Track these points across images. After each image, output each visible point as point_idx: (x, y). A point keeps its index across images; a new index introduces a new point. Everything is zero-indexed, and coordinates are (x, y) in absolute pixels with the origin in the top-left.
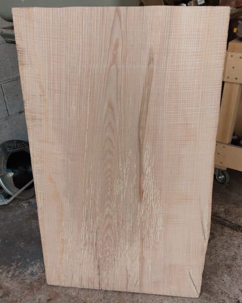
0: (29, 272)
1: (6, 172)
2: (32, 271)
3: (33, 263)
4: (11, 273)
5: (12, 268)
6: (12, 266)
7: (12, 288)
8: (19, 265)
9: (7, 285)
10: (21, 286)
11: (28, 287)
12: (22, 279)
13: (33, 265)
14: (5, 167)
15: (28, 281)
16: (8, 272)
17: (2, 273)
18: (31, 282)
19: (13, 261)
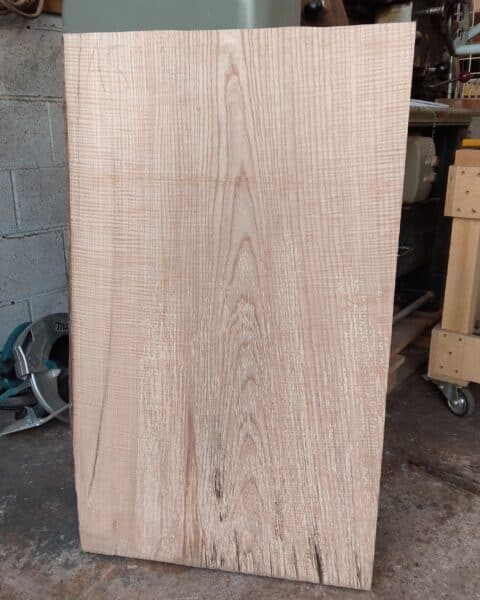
0: (60, 560)
1: (46, 368)
2: (68, 560)
3: (71, 543)
4: (24, 560)
5: (28, 551)
6: (28, 546)
7: (21, 590)
8: (42, 545)
9: (11, 582)
10: (39, 587)
11: (55, 591)
12: (44, 574)
13: (71, 547)
14: (47, 357)
15: (56, 579)
16: (18, 559)
17: (5, 559)
18: (62, 581)
19: (32, 537)
